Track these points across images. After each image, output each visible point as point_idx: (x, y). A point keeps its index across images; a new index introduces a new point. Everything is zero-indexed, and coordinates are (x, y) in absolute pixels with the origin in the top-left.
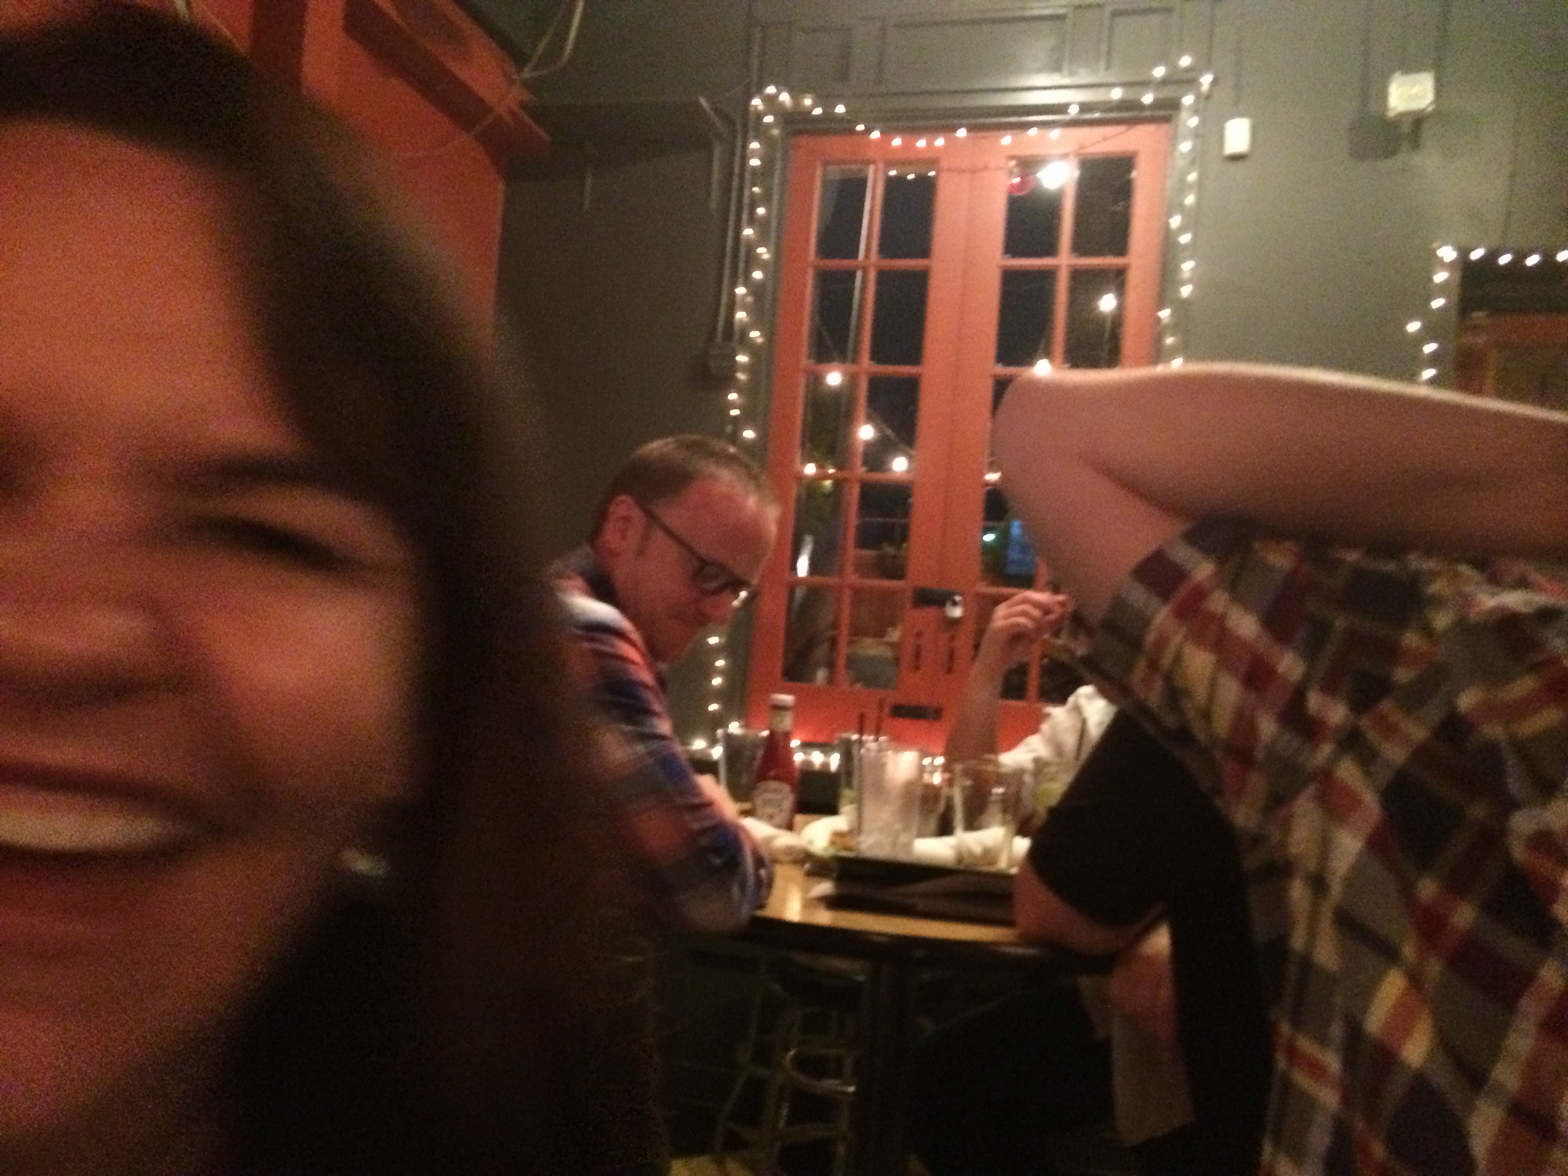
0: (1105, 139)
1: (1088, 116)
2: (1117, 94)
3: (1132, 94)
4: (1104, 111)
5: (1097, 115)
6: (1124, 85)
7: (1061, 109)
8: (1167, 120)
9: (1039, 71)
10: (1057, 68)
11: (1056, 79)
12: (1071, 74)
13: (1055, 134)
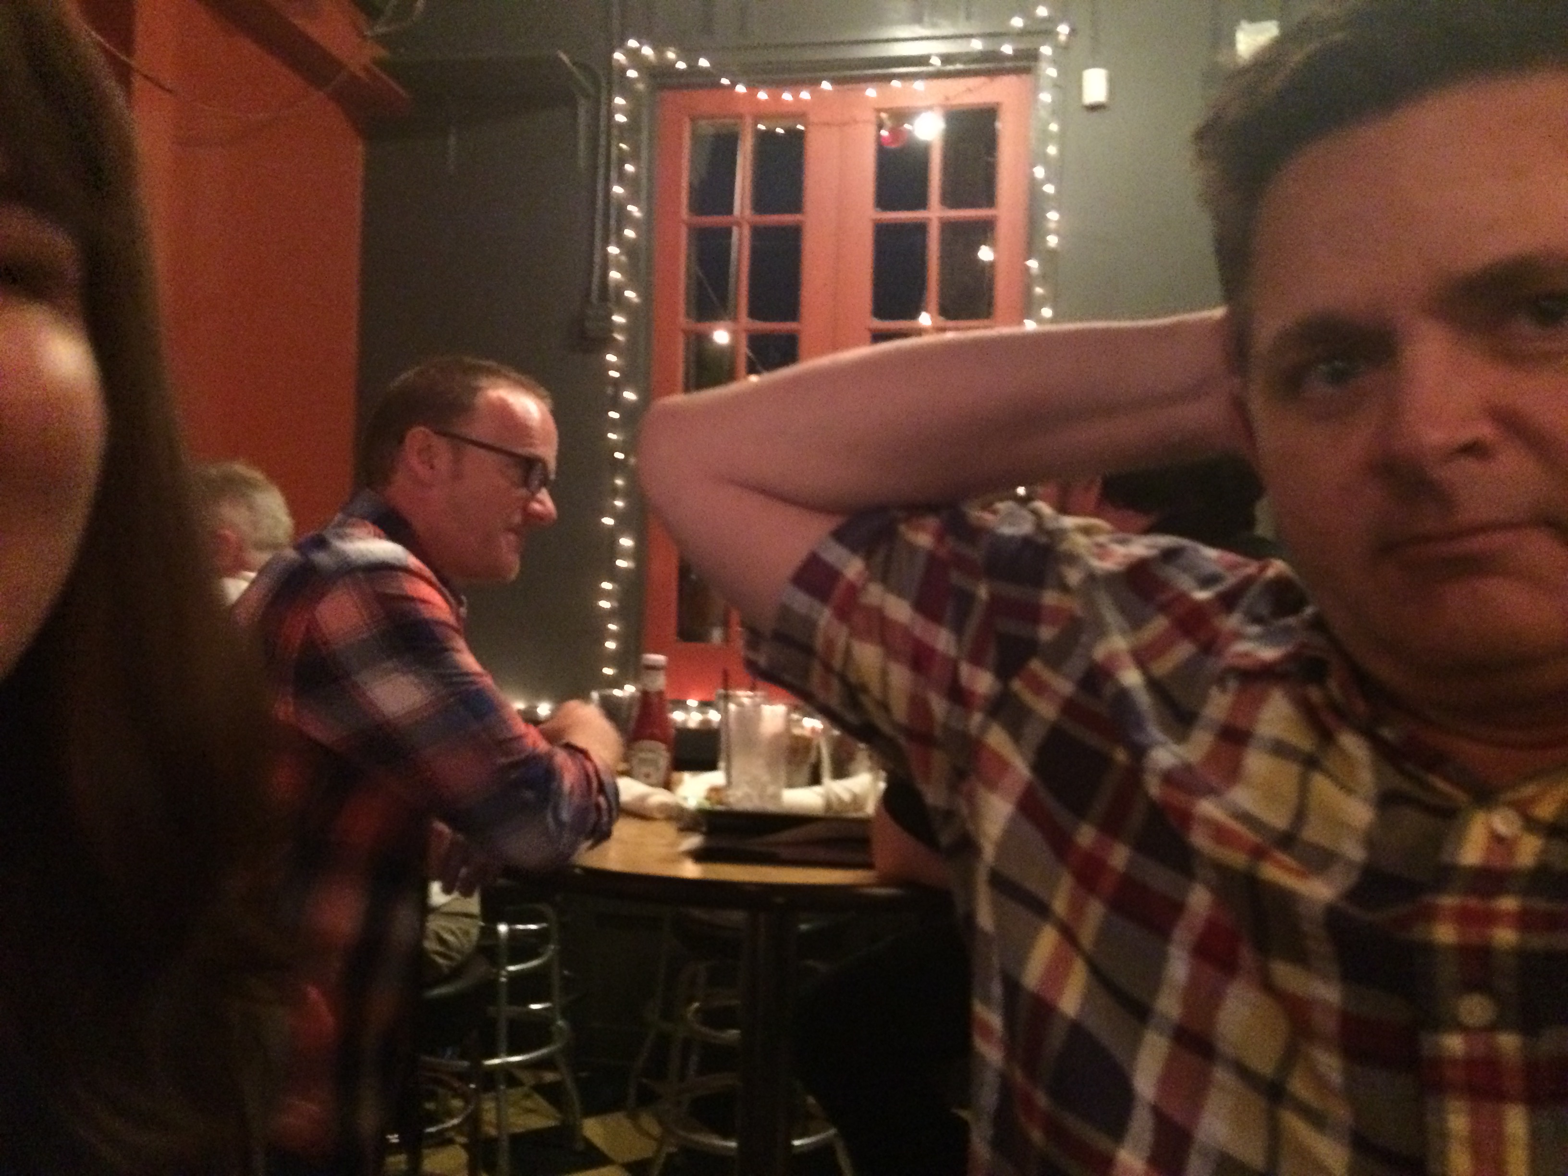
0: (969, 90)
1: (950, 68)
2: (977, 45)
3: (990, 46)
4: (965, 63)
5: (959, 66)
6: (983, 36)
7: (923, 60)
8: (1027, 70)
9: (901, 22)
10: (917, 19)
11: (919, 31)
12: (934, 25)
13: (919, 85)
